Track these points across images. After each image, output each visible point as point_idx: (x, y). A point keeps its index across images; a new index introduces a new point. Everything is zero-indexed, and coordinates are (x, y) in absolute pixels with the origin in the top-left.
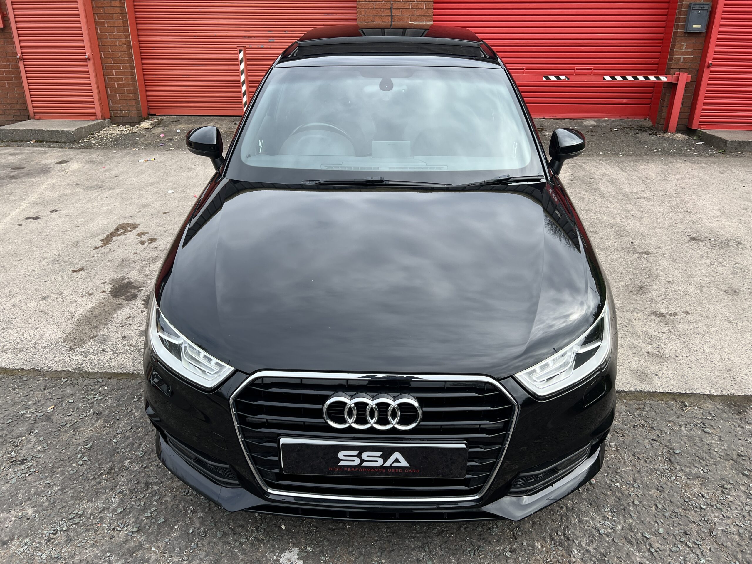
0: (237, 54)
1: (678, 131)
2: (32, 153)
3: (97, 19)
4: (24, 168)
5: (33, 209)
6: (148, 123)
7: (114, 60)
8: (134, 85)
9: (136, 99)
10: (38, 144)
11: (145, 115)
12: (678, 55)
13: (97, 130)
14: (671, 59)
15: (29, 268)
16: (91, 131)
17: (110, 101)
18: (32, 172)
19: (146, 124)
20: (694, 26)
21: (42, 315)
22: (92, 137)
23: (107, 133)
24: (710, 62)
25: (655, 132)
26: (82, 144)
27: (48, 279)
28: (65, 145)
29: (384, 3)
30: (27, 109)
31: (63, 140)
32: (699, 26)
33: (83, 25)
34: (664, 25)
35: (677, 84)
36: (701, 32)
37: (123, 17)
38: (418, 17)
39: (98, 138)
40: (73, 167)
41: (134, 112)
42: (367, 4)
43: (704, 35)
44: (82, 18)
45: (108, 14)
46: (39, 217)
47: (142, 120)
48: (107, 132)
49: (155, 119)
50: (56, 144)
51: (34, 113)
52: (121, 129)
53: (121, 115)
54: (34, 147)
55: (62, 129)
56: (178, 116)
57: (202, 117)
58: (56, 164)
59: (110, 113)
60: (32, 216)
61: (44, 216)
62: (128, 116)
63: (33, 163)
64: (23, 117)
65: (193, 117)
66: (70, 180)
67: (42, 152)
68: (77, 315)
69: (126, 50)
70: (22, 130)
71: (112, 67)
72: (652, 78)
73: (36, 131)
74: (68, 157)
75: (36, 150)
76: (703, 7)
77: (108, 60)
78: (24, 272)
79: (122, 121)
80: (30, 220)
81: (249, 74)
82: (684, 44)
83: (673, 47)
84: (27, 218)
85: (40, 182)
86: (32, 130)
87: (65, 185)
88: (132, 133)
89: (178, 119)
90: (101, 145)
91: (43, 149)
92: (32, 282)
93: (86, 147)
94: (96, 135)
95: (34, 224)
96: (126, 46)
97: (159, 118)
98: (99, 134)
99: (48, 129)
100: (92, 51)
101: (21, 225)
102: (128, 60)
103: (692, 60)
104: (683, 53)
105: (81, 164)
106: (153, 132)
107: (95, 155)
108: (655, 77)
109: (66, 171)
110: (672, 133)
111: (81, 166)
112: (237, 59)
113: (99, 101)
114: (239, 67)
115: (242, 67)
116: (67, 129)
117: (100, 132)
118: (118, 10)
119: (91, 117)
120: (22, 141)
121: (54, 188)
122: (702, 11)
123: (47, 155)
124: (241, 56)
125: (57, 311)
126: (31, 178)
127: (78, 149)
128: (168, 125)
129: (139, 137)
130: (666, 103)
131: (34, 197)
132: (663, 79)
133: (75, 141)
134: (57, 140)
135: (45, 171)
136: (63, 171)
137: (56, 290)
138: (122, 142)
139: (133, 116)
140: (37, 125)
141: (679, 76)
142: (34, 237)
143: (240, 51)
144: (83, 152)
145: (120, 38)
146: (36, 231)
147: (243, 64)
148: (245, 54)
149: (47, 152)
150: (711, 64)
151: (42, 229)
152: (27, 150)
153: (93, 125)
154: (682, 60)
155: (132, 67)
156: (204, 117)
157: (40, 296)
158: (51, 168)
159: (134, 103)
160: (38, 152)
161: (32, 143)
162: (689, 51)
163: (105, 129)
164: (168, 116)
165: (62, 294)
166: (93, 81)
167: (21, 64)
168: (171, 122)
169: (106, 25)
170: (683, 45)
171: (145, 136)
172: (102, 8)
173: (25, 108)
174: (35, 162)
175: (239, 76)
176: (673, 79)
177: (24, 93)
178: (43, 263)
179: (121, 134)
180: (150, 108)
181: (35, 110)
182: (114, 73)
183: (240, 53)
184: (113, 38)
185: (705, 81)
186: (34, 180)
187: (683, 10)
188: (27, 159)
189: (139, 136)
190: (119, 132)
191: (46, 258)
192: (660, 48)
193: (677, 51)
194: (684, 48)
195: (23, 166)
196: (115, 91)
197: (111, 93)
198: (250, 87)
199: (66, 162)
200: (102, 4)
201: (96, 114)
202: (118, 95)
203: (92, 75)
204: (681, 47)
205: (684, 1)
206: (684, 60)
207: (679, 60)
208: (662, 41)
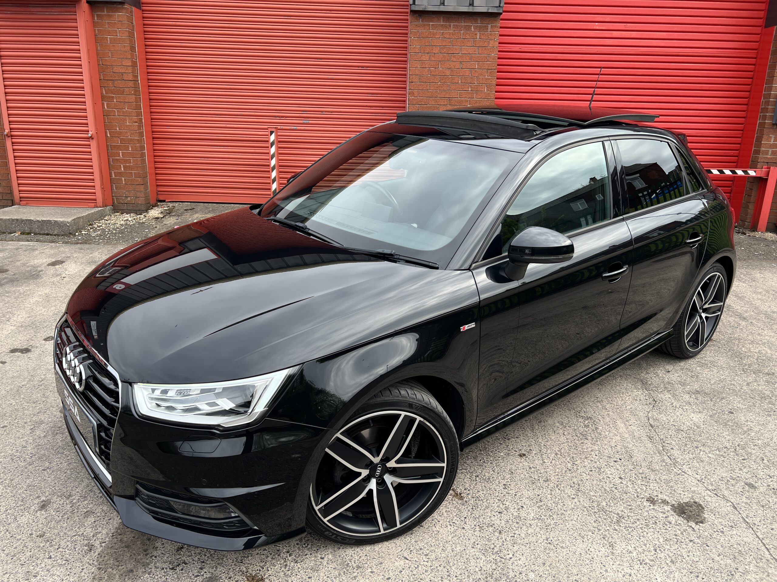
0: (268, 135)
1: (768, 230)
2: (17, 249)
3: (104, 93)
4: (7, 271)
5: (21, 335)
6: (158, 210)
7: (122, 140)
8: (144, 168)
9: (145, 184)
10: (24, 236)
11: (153, 202)
12: (766, 147)
13: (97, 220)
14: (758, 152)
15: (18, 442)
16: (90, 221)
17: (114, 185)
18: (17, 276)
19: (155, 213)
21: (42, 545)
22: (91, 229)
23: (109, 224)
25: (741, 230)
26: (80, 238)
27: (47, 464)
28: (58, 239)
29: (440, 84)
30: (11, 193)
31: (56, 233)
33: (88, 99)
35: (767, 179)
37: (135, 91)
38: (479, 100)
39: (99, 230)
40: (71, 270)
41: (141, 198)
42: (420, 85)
44: (87, 92)
45: (118, 88)
46: (30, 348)
47: (149, 207)
48: (109, 222)
49: (165, 206)
50: (47, 237)
51: (20, 198)
52: (126, 219)
53: (126, 202)
54: (19, 241)
55: (56, 219)
56: (192, 203)
57: (221, 205)
58: (48, 265)
59: (113, 199)
60: (19, 347)
61: (37, 347)
62: (133, 203)
63: (18, 264)
64: (6, 201)
65: (210, 204)
66: (69, 290)
67: (30, 247)
68: (98, 542)
69: (137, 129)
70: (6, 220)
71: (118, 148)
72: (740, 172)
73: (22, 221)
74: (64, 255)
75: (22, 245)
77: (115, 139)
78: (10, 452)
79: (126, 209)
80: (16, 354)
81: (280, 157)
82: (773, 136)
83: (760, 139)
84: (13, 351)
85: (28, 293)
86: (17, 220)
87: (61, 297)
88: (139, 223)
89: (193, 207)
90: (103, 239)
91: (31, 243)
92: (22, 471)
93: (85, 242)
94: (96, 226)
95: (22, 360)
96: (137, 124)
97: (171, 205)
98: (99, 225)
99: (38, 219)
100: (97, 129)
101: (5, 362)
102: (138, 140)
104: (771, 146)
105: (80, 265)
106: (164, 222)
107: (97, 253)
108: (743, 171)
109: (63, 276)
110: (762, 232)
111: (80, 268)
112: (268, 141)
113: (101, 185)
114: (270, 150)
115: (273, 150)
116: (61, 220)
117: (101, 221)
118: (131, 84)
119: (89, 204)
120: (5, 233)
121: (48, 301)
123: (37, 252)
124: (272, 138)
125: (65, 534)
126: (16, 286)
127: (75, 244)
128: (182, 214)
129: (148, 229)
130: (753, 198)
131: (21, 317)
132: (752, 173)
133: (71, 234)
134: (49, 232)
135: (35, 276)
136: (57, 275)
137: (61, 487)
138: (128, 235)
139: (140, 203)
140: (24, 213)
141: (769, 171)
142: (23, 384)
143: (272, 133)
144: (81, 249)
145: (130, 115)
146: (26, 374)
147: (274, 147)
148: (277, 136)
149: (35, 247)
151: (34, 369)
152: (11, 245)
153: (92, 213)
154: (770, 153)
155: (142, 148)
156: (223, 205)
157: (36, 502)
158: (42, 271)
159: (142, 188)
160: (24, 248)
161: (17, 235)
163: (106, 218)
164: (181, 203)
165: (70, 496)
166: (95, 162)
167: (8, 142)
168: (185, 210)
169: (115, 101)
170: (771, 137)
171: (156, 227)
172: (110, 81)
173: (9, 192)
174: (21, 262)
175: (268, 160)
176: (763, 173)
177: (9, 174)
178: (38, 432)
179: (126, 224)
180: (159, 193)
181: (21, 195)
182: (121, 154)
183: (271, 135)
184: (122, 114)
186: (21, 289)
187: (771, 100)
188: (11, 257)
189: (148, 227)
190: (122, 222)
191: (42, 422)
192: (740, 139)
193: (765, 144)
194: (772, 140)
195: (6, 268)
196: (120, 174)
197: (115, 176)
198: (280, 172)
199: (61, 262)
200: (111, 76)
201: (96, 200)
202: (123, 178)
203: (94, 156)
204: (769, 139)
205: (772, 90)
206: (773, 153)
207: (767, 153)
208: (742, 132)
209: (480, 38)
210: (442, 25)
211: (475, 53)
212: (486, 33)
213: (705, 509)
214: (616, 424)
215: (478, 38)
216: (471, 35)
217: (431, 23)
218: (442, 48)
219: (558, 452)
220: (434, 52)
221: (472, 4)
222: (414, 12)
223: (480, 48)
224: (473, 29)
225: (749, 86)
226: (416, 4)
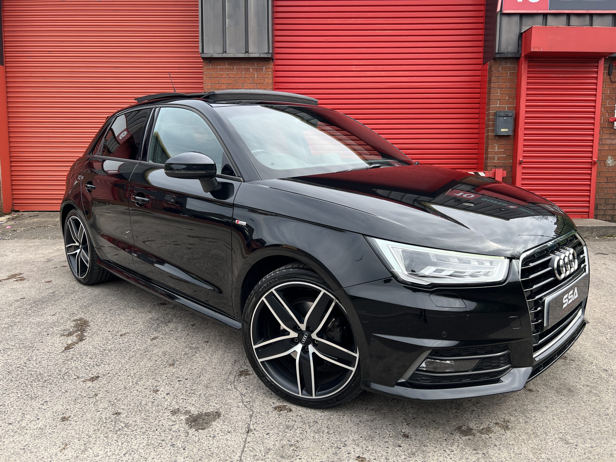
6: (6, 217)
12: (492, 154)
14: (487, 158)
20: (502, 130)
24: (521, 159)
32: (507, 130)
34: (478, 132)
35: (495, 178)
36: (509, 134)
43: (513, 138)
49: (16, 214)
76: (508, 114)
83: (487, 148)
89: (38, 214)
97: (21, 213)
103: (505, 159)
104: (496, 153)
122: (507, 117)
128: (23, 219)
132: (482, 174)
141: (495, 172)
150: (521, 160)
154: (496, 158)
162: (501, 151)
164: (31, 212)
168: (30, 216)
170: (495, 146)
176: (490, 174)
180: (14, 205)
185: (519, 176)
187: (490, 117)
192: (477, 150)
193: (491, 152)
194: (496, 149)
204: (494, 147)
205: (490, 110)
206: (498, 158)
207: (494, 159)
208: (477, 145)
209: (257, 77)
210: (227, 68)
211: (255, 88)
212: (262, 73)
213: (221, 418)
214: (217, 351)
215: (256, 77)
216: (250, 74)
217: (219, 67)
218: (228, 85)
219: (132, 375)
220: (222, 88)
221: (247, 52)
222: (205, 59)
223: (258, 85)
224: (251, 71)
225: (478, 110)
226: (204, 52)
